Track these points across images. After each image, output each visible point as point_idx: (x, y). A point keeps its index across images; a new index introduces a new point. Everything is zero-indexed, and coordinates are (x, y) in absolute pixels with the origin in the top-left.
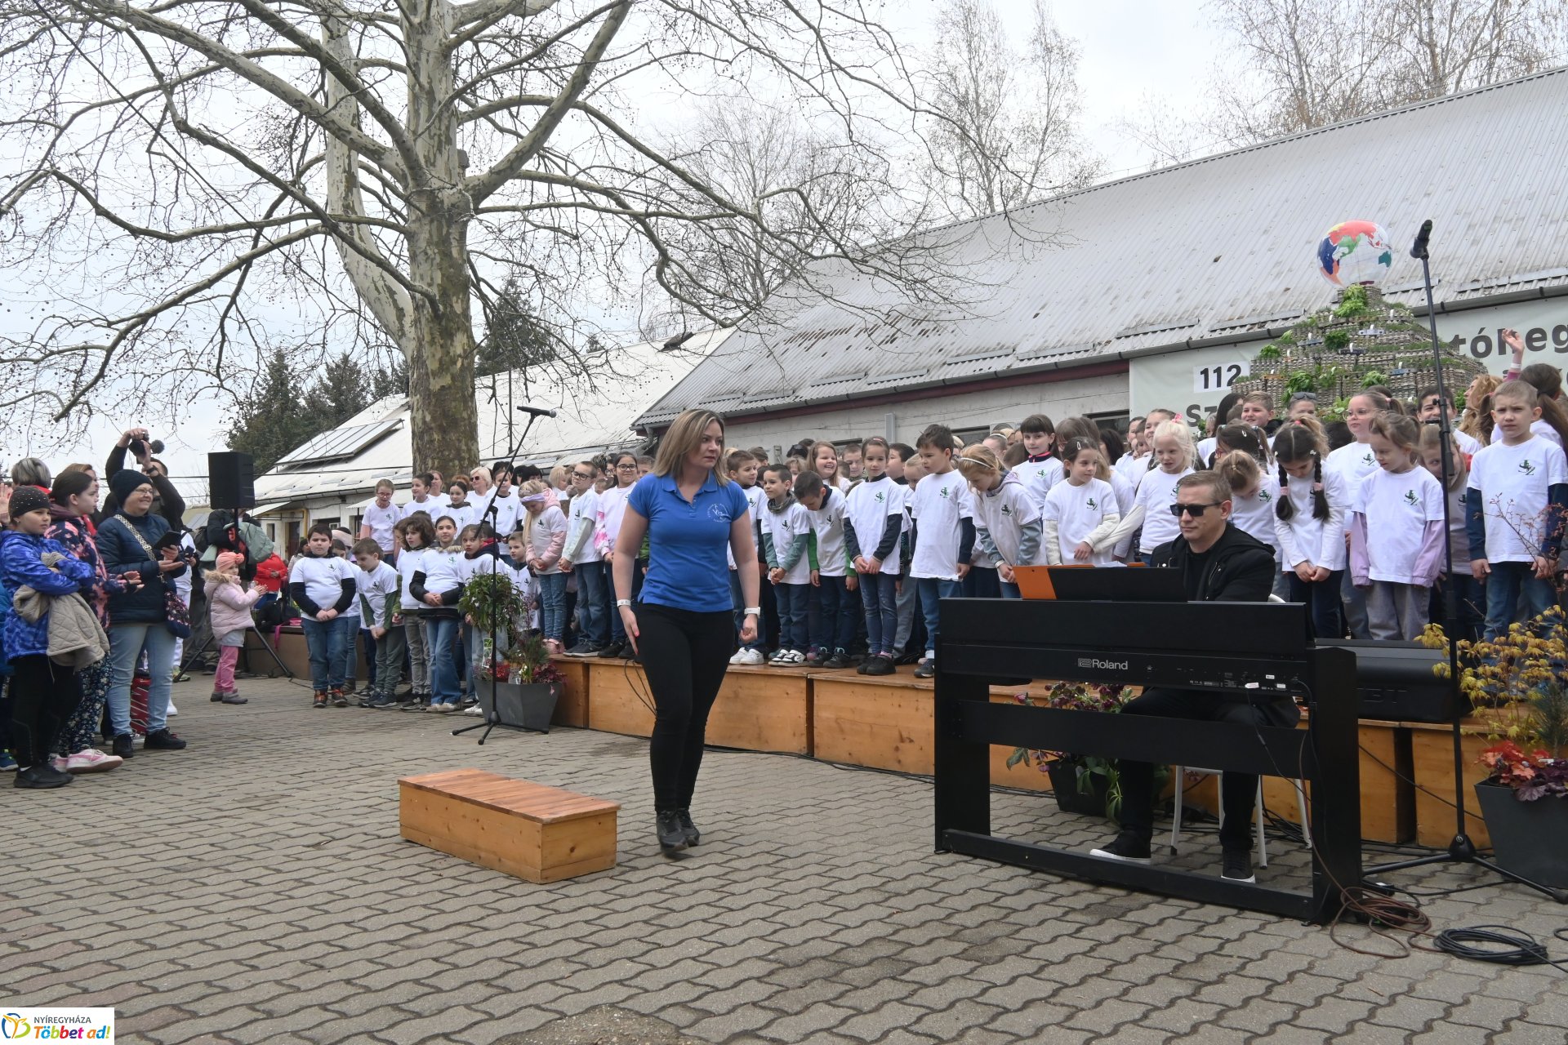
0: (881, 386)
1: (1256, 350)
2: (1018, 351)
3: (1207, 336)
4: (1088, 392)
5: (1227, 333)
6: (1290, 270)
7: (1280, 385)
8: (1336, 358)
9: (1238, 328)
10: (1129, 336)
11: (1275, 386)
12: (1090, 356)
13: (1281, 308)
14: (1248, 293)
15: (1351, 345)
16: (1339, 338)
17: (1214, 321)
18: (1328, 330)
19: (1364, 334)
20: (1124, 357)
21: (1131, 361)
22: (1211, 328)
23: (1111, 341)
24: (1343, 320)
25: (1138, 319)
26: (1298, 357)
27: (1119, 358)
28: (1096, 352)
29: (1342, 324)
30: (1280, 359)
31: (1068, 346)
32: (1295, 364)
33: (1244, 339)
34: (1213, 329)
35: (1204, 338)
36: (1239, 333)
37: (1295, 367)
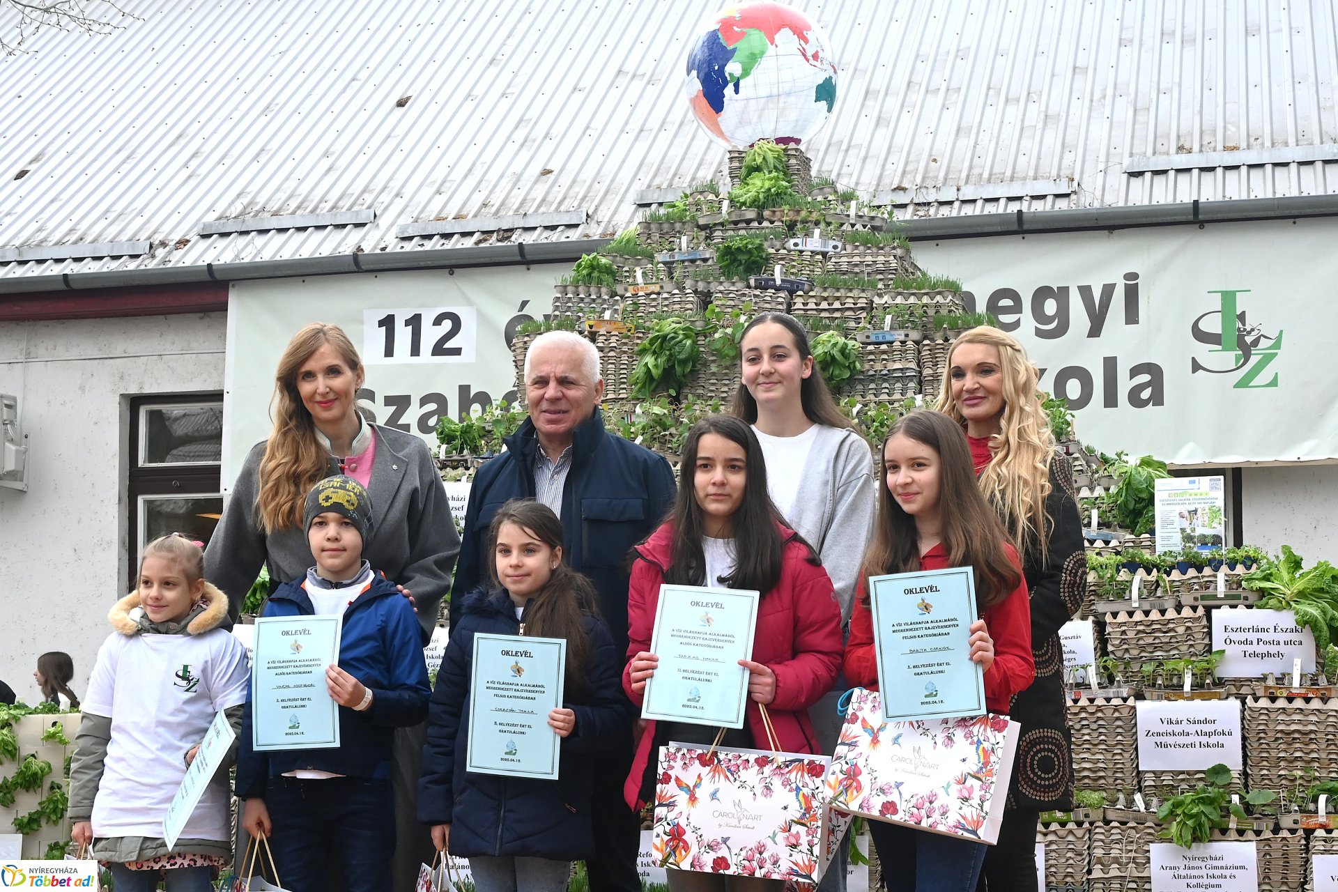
5: (433, 245)
6: (549, 137)
7: (625, 348)
8: (744, 295)
9: (456, 237)
10: (228, 234)
11: (612, 349)
12: (143, 267)
13: (539, 206)
14: (470, 170)
15: (778, 268)
16: (749, 252)
17: (406, 220)
18: (718, 233)
19: (800, 248)
20: (218, 276)
21: (233, 286)
22: (403, 233)
23: (188, 241)
24: (751, 214)
25: (245, 201)
26: (662, 287)
27: (207, 278)
28: (156, 261)
29: (748, 222)
30: (619, 289)
31: (92, 242)
32: (654, 303)
33: (472, 261)
34: (406, 235)
35: (388, 250)
36: (459, 246)
37: (653, 309)
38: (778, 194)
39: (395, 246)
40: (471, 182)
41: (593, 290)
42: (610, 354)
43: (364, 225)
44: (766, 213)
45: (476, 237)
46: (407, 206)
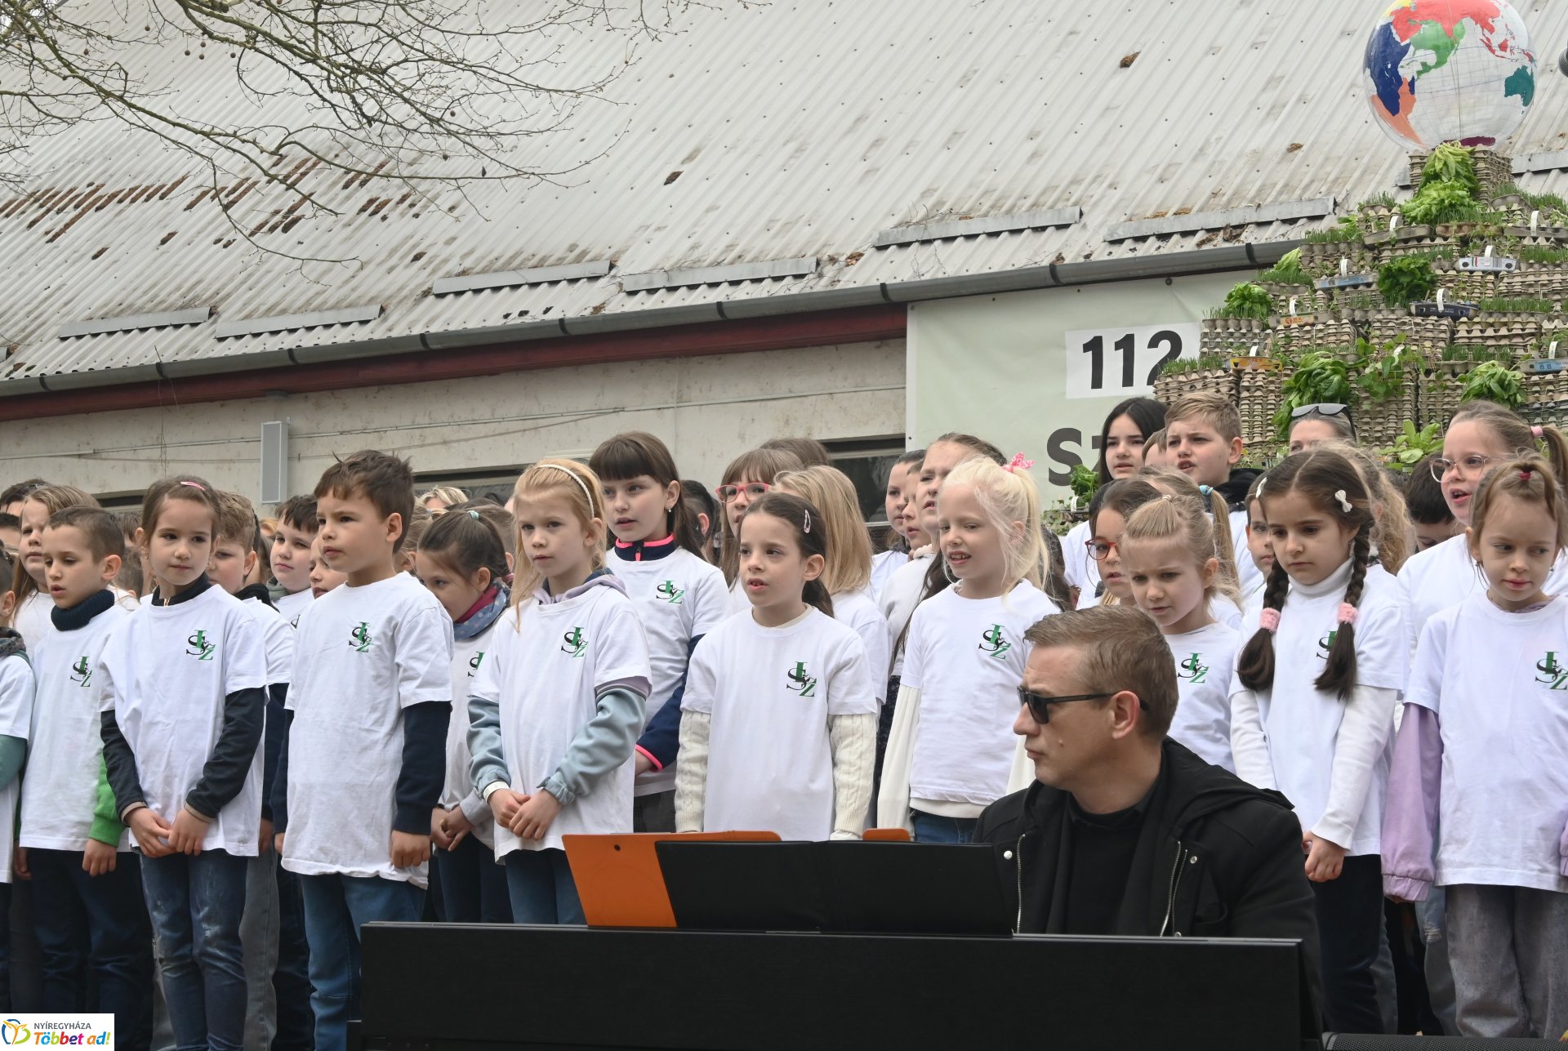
0: (253, 347)
1: (1212, 298)
2: (623, 268)
3: (1101, 254)
4: (802, 382)
5: (1149, 249)
6: (1302, 100)
7: (1272, 387)
8: (1404, 323)
9: (1175, 237)
10: (908, 244)
11: (1258, 388)
12: (808, 290)
13: (1280, 193)
14: (1201, 150)
15: (1440, 293)
16: (1412, 273)
17: (1118, 218)
18: (1386, 253)
19: (1470, 267)
20: (894, 298)
21: (912, 308)
22: (1112, 235)
23: (861, 255)
24: (1421, 231)
25: (930, 202)
26: (1316, 318)
27: (880, 300)
28: (824, 281)
29: (1420, 239)
30: (1271, 321)
31: (752, 261)
32: (1308, 336)
33: (1191, 268)
34: (1116, 237)
35: (1092, 258)
36: (1178, 250)
37: (1307, 343)
38: (1451, 205)
39: (1102, 252)
40: (1201, 166)
41: (1243, 323)
42: (1256, 394)
43: (1067, 226)
44: (1439, 229)
45: (1200, 236)
46: (1121, 200)
